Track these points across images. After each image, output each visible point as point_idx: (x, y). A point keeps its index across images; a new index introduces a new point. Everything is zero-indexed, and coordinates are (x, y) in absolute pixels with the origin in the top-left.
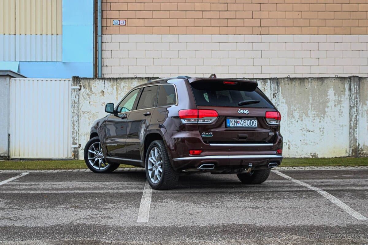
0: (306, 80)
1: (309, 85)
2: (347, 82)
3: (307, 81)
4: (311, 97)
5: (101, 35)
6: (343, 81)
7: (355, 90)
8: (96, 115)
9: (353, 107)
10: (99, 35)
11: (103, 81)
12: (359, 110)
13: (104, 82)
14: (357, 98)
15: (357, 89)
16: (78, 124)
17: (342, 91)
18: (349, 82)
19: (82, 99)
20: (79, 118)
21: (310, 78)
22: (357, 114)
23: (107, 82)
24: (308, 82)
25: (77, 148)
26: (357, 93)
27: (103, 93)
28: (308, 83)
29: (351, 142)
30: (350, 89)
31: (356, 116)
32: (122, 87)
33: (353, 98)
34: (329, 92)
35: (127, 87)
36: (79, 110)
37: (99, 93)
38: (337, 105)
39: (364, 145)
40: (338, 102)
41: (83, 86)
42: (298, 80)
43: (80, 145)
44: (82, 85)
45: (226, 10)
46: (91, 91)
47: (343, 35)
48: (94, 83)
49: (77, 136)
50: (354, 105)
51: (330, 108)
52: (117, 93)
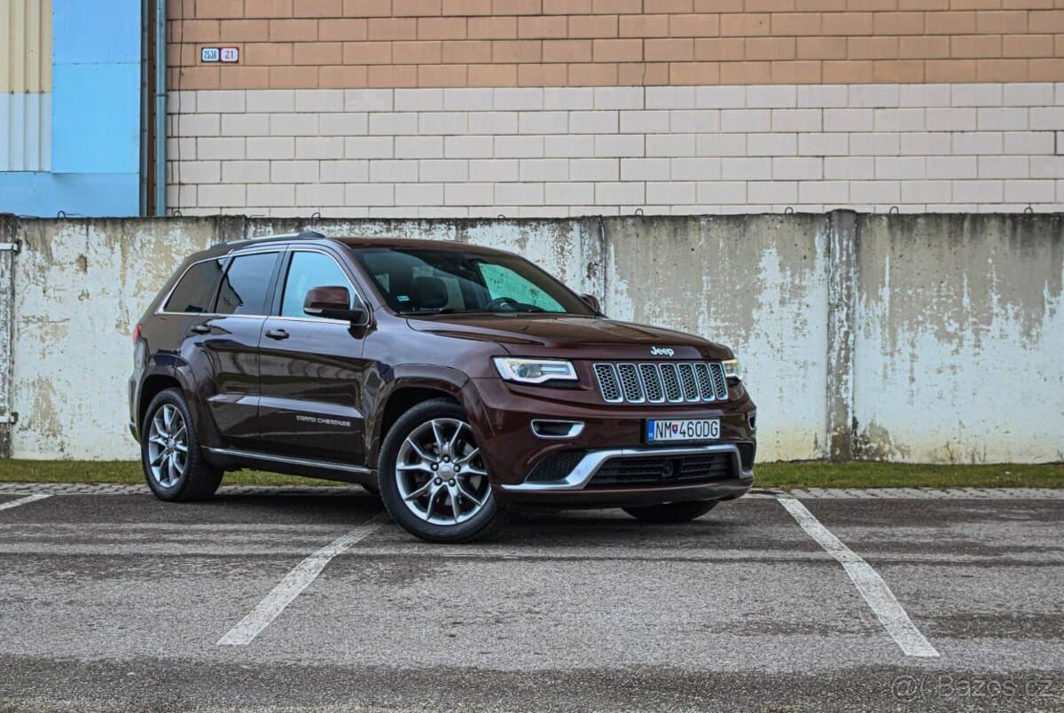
0: (691, 223)
1: (703, 240)
2: (820, 229)
3: (696, 228)
4: (707, 275)
5: (163, 92)
6: (808, 226)
7: (845, 253)
8: (64, 326)
9: (837, 306)
10: (158, 92)
11: (84, 226)
12: (857, 315)
13: (87, 229)
14: (848, 279)
15: (851, 251)
16: (9, 353)
17: (805, 257)
18: (826, 228)
19: (23, 281)
20: (12, 337)
21: (705, 216)
22: (850, 327)
23: (95, 231)
24: (700, 229)
25: (5, 424)
26: (848, 263)
27: (83, 262)
28: (699, 234)
29: (829, 414)
30: (829, 252)
31: (847, 334)
32: (138, 245)
33: (837, 278)
34: (763, 258)
35: (152, 246)
36: (12, 312)
37: (71, 263)
38: (790, 299)
39: (872, 425)
40: (790, 291)
41: (27, 243)
42: (667, 223)
43: (15, 415)
44: (22, 238)
45: (539, 12)
46: (49, 255)
47: (901, 83)
48: (57, 234)
49: (6, 390)
50: (841, 299)
51: (766, 309)
52: (124, 262)
